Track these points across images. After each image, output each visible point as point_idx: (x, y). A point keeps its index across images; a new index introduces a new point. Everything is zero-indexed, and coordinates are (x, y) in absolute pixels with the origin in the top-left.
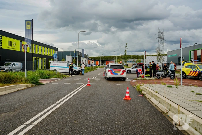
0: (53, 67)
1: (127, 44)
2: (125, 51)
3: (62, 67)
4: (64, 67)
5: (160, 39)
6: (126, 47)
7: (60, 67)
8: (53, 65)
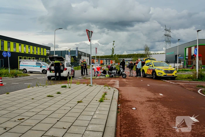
0: (22, 65)
1: (114, 42)
2: (113, 49)
3: (32, 66)
4: (34, 66)
5: (166, 37)
6: (113, 44)
7: (30, 66)
8: (22, 64)
